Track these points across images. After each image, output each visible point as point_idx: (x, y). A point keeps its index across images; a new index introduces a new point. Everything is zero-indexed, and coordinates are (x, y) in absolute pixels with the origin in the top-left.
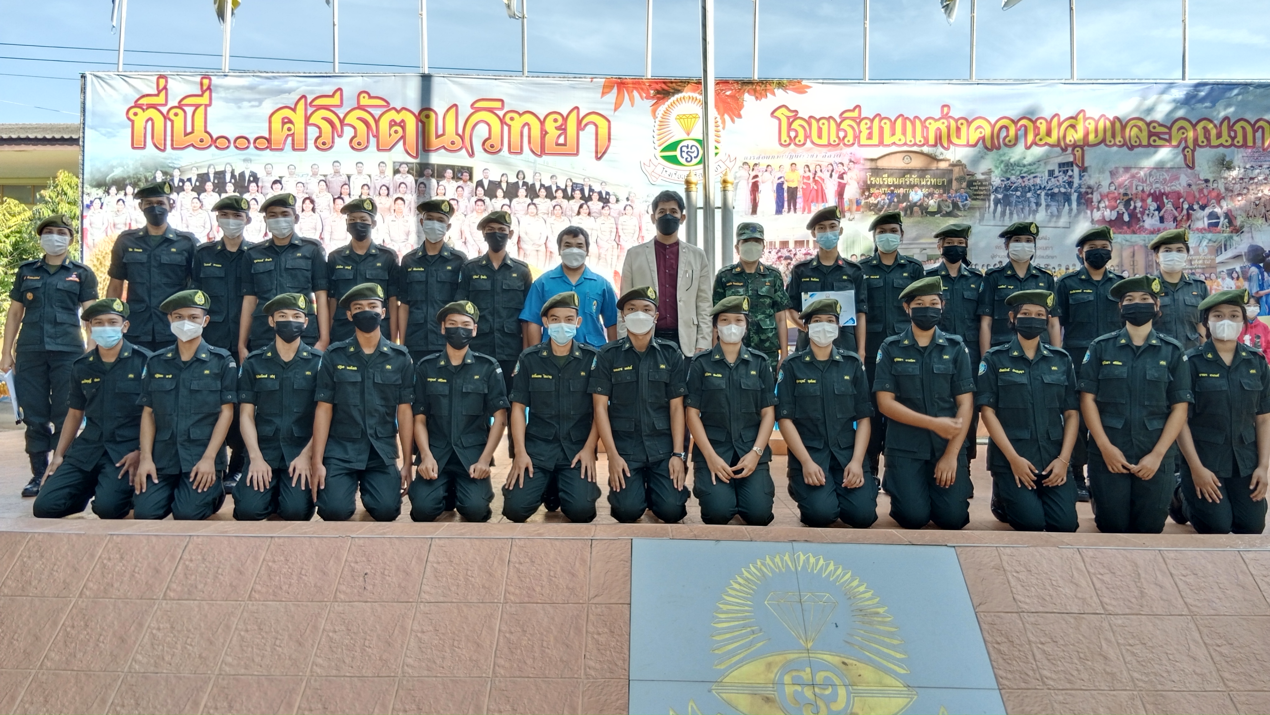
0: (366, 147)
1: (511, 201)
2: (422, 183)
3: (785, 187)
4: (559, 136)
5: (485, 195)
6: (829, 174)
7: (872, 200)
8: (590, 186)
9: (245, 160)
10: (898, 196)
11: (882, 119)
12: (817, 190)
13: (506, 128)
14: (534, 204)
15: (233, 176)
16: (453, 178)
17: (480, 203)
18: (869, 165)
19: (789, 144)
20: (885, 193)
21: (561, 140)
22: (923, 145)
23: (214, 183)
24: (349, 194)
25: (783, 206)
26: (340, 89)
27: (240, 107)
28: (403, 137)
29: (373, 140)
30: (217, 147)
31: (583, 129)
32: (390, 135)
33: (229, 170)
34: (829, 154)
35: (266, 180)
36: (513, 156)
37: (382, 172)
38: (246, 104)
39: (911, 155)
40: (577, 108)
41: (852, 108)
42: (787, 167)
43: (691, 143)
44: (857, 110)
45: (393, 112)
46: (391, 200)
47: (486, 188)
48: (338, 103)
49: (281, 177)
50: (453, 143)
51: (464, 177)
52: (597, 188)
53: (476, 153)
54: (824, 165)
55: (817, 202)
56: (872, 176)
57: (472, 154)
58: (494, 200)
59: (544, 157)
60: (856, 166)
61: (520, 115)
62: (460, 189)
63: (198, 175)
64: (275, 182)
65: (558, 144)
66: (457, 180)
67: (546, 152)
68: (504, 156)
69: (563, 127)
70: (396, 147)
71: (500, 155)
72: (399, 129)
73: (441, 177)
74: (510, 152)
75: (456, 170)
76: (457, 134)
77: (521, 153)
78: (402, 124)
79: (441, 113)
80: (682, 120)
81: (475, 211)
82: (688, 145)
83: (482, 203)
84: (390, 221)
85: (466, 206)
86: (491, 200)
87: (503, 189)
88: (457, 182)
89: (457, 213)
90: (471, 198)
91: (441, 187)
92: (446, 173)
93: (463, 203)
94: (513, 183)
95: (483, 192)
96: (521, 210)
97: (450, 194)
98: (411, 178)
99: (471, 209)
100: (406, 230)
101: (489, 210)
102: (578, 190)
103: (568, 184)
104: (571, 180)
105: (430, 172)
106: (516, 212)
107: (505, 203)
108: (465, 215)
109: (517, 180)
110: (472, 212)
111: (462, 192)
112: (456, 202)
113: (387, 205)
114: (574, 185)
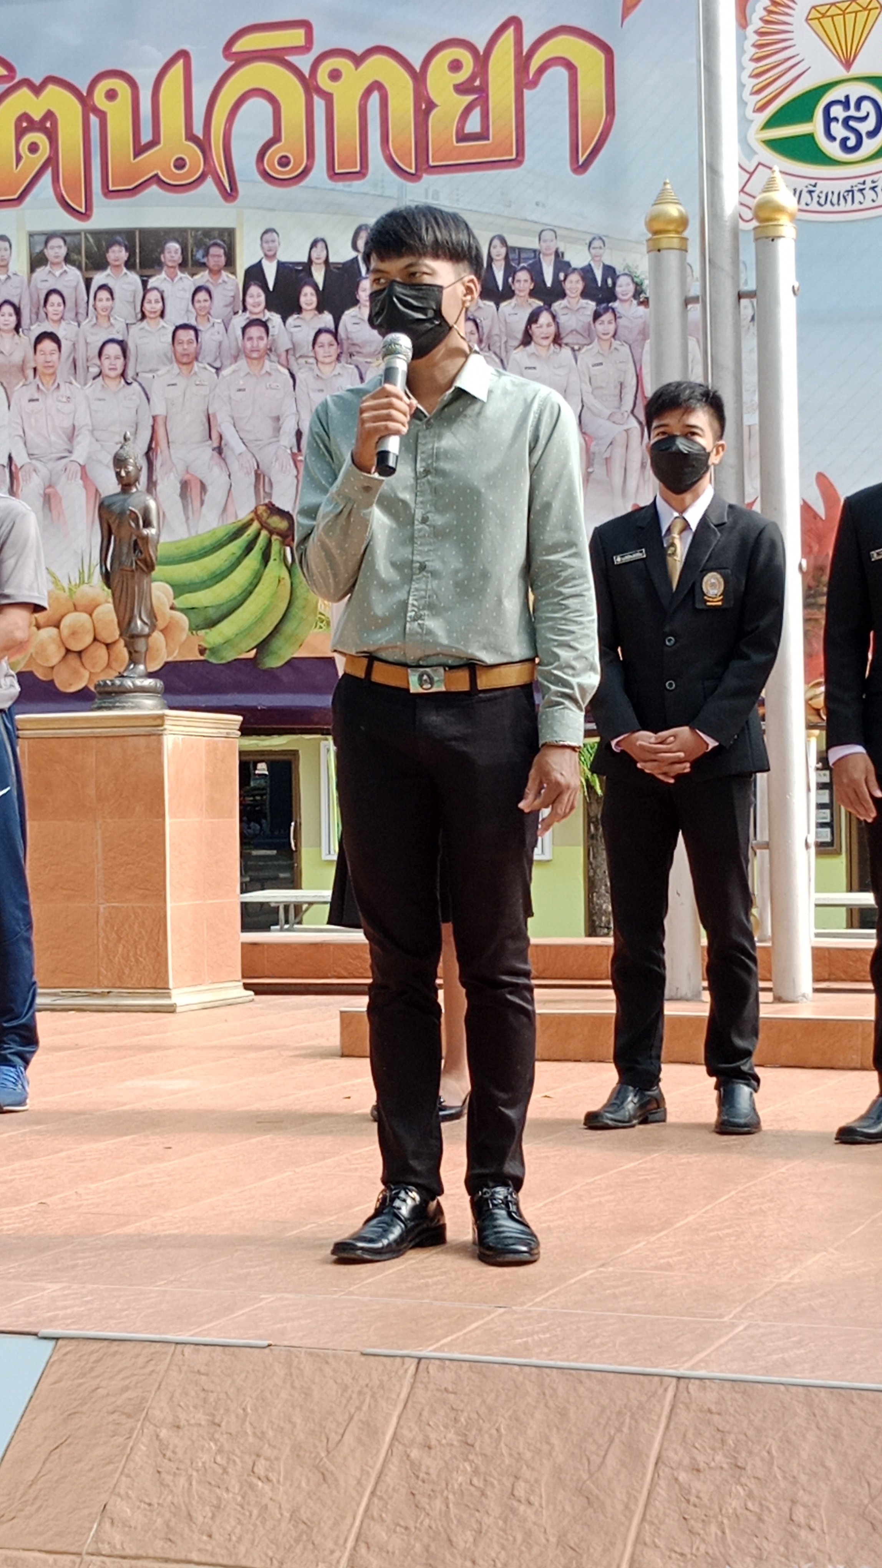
1: (337, 321)
2: (103, 287)
4: (468, 109)
5: (269, 306)
8: (558, 255)
13: (319, 104)
16: (183, 265)
17: (255, 332)
21: (473, 125)
28: (52, 161)
31: (534, 83)
32: (19, 158)
36: (340, 185)
37: (3, 265)
40: (514, 22)
43: (855, 91)
45: (25, 91)
46: (26, 340)
47: (271, 286)
50: (180, 164)
51: (211, 262)
52: (578, 258)
53: (240, 186)
57: (230, 193)
58: (291, 320)
59: (425, 177)
61: (358, 60)
65: (463, 137)
66: (194, 270)
67: (431, 163)
68: (315, 188)
69: (477, 83)
70: (35, 190)
71: (307, 187)
72: (39, 138)
73: (151, 267)
74: (333, 175)
75: (190, 241)
76: (191, 137)
77: (362, 173)
78: (48, 125)
79: (145, 80)
80: (827, 22)
81: (242, 356)
82: (847, 97)
83: (262, 329)
84: (25, 401)
85: (220, 343)
86: (284, 319)
87: (315, 286)
88: (192, 275)
89: (196, 364)
90: (231, 319)
91: (153, 295)
92: (162, 251)
93: (211, 335)
94: (344, 264)
95: (263, 298)
96: (365, 343)
97: (178, 313)
98: (74, 275)
99: (234, 352)
100: (67, 424)
101: (282, 350)
102: (523, 268)
103: (494, 253)
104: (503, 242)
105: (124, 255)
106: (353, 349)
107: (321, 325)
108: (218, 370)
109: (353, 254)
110: (236, 358)
111: (207, 304)
112: (192, 332)
113: (17, 358)
114: (511, 256)
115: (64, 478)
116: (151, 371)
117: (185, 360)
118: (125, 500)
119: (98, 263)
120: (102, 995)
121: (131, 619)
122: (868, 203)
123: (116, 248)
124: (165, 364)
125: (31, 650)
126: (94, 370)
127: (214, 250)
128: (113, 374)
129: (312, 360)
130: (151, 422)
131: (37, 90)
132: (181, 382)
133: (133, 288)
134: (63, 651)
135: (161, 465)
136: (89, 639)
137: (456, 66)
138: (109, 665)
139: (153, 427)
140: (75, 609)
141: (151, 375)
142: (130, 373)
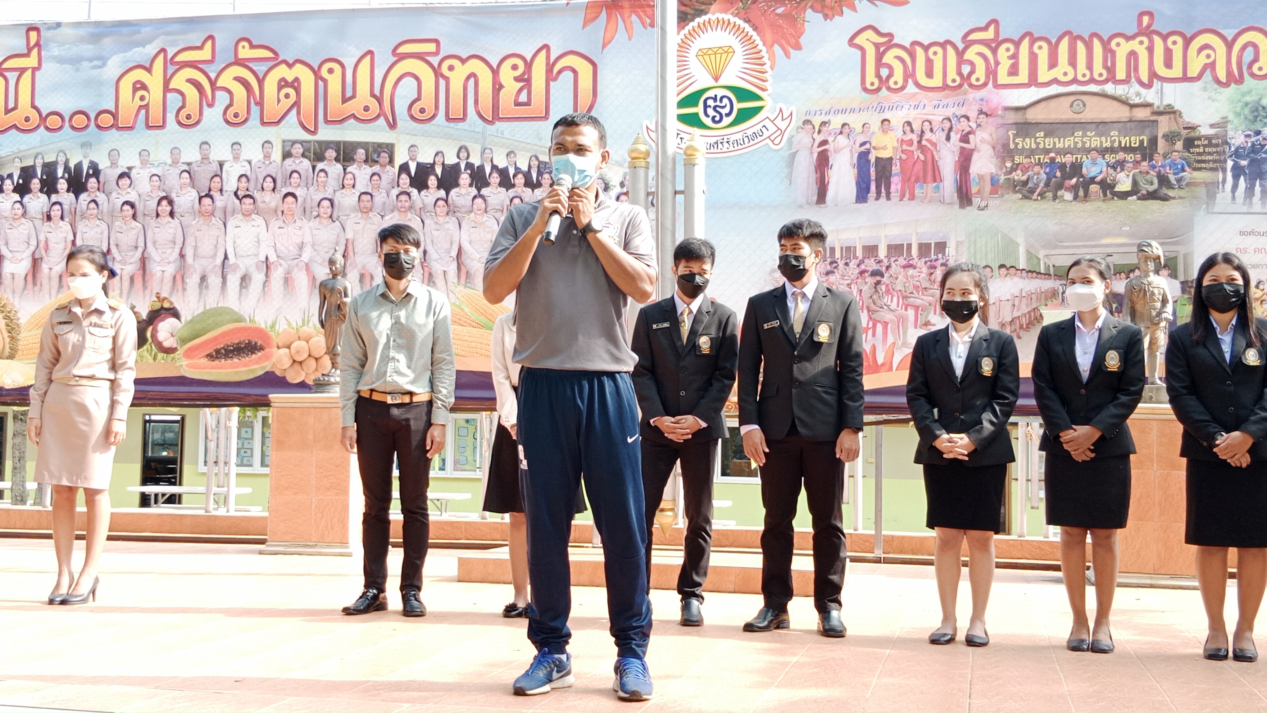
0: (246, 121)
1: (447, 194)
2: (322, 170)
3: (872, 158)
4: (520, 90)
5: (411, 185)
6: (943, 136)
7: (1018, 176)
9: (84, 145)
10: (1062, 166)
11: (1033, 41)
12: (925, 162)
13: (442, 82)
14: (482, 197)
15: (67, 169)
16: (366, 161)
17: (404, 198)
18: (1012, 117)
19: (878, 90)
20: (1039, 164)
21: (523, 98)
22: (1106, 81)
23: (41, 180)
24: (221, 190)
25: (868, 190)
26: (211, 37)
27: (78, 70)
28: (297, 104)
29: (255, 110)
30: (47, 128)
31: (555, 79)
32: (279, 101)
33: (61, 159)
34: (945, 102)
35: (109, 173)
36: (452, 125)
37: (267, 156)
38: (85, 64)
39: (1084, 98)
40: (546, 47)
41: (983, 25)
42: (875, 125)
43: (720, 93)
44: (992, 28)
45: (284, 66)
46: (279, 196)
47: (413, 174)
48: (210, 58)
49: (130, 168)
50: (366, 109)
51: (381, 160)
53: (398, 121)
54: (937, 119)
55: (925, 182)
56: (1016, 136)
57: (393, 125)
58: (423, 193)
59: (498, 124)
60: (990, 120)
61: (463, 61)
62: (376, 177)
63: (23, 169)
64: (122, 176)
65: (517, 104)
66: (372, 164)
67: (500, 116)
68: (439, 125)
69: (526, 77)
70: (287, 118)
71: (434, 125)
72: (291, 91)
73: (349, 161)
74: (448, 119)
75: (371, 149)
76: (373, 95)
77: (463, 119)
78: (296, 84)
79: (349, 65)
80: (707, 57)
81: (396, 210)
82: (716, 96)
83: (407, 197)
84: (276, 229)
85: (384, 203)
86: (419, 192)
87: (437, 176)
88: (371, 167)
89: (371, 213)
90: (390, 191)
91: (349, 176)
92: (355, 154)
93: (380, 198)
94: (452, 165)
95: (408, 181)
96: (463, 206)
97: (362, 186)
98: (306, 163)
99: (391, 207)
100: (299, 241)
101: (418, 208)
102: (547, 172)
103: (532, 163)
104: (537, 158)
105: (334, 154)
106: (456, 210)
107: (439, 196)
108: (382, 216)
109: (458, 160)
110: (392, 211)
111: (378, 182)
112: (369, 196)
113: (273, 205)
114: (541, 166)
115: (296, 269)
116: (346, 215)
117: (365, 210)
118: (334, 283)
119: (320, 158)
120: (312, 546)
121: (335, 346)
122: (725, 150)
123: (330, 151)
124: (354, 212)
125: (274, 359)
126: (315, 213)
127: (383, 154)
128: (325, 216)
129: (433, 214)
130: (345, 242)
131: (290, 66)
132: (362, 222)
133: (338, 171)
134: (292, 361)
135: (350, 265)
136: (306, 355)
137: (515, 67)
138: (316, 370)
139: (346, 245)
140: (299, 339)
141: (346, 218)
142: (335, 216)
